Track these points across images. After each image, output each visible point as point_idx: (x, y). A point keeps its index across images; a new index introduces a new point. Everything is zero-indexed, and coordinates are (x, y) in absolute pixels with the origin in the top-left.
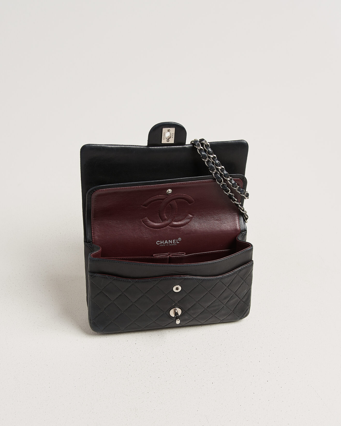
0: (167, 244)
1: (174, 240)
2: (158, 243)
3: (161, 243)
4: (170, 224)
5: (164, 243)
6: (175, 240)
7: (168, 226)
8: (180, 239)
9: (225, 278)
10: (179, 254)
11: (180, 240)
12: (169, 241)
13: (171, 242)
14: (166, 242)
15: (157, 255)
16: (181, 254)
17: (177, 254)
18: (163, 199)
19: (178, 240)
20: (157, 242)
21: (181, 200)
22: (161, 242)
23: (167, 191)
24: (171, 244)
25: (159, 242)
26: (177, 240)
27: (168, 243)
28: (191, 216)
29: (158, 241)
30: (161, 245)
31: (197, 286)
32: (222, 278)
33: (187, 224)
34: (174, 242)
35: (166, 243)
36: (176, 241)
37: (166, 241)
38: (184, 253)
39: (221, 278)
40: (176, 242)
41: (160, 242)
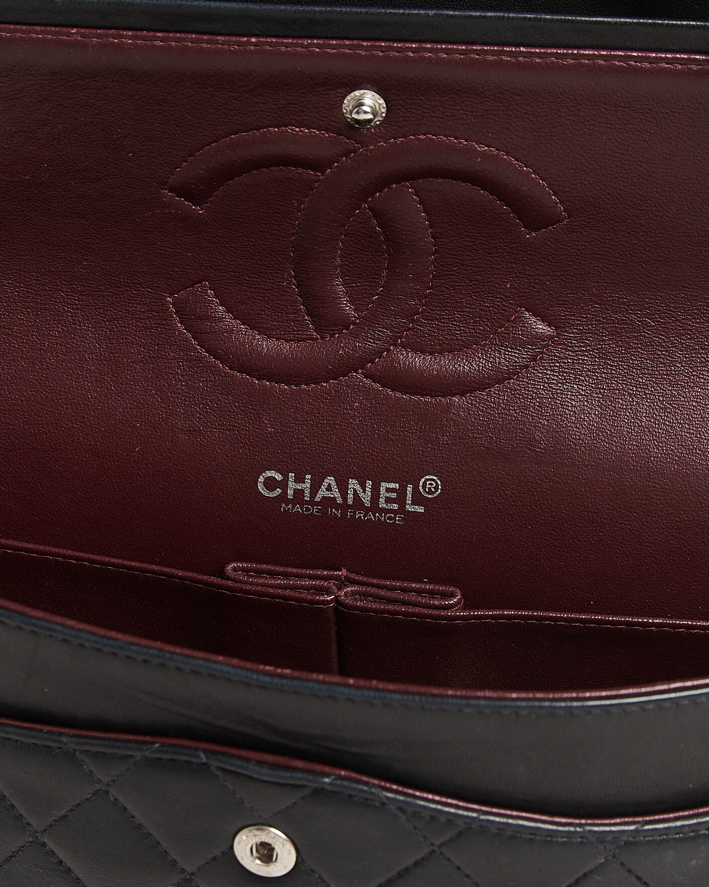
0: (337, 507)
1: (384, 485)
2: (270, 484)
3: (290, 492)
4: (372, 362)
5: (315, 489)
6: (392, 485)
7: (358, 375)
8: (431, 484)
9: (664, 840)
10: (419, 592)
11: (430, 492)
12: (353, 484)
13: (366, 498)
14: (329, 488)
15: (259, 572)
16: (432, 593)
17: (404, 590)
18: (318, 165)
19: (416, 491)
20: (261, 479)
21: (464, 189)
22: (292, 485)
23: (348, 102)
24: (367, 510)
25: (279, 477)
26: (410, 489)
27: (344, 495)
28: (542, 328)
29: (269, 474)
30: (288, 502)
31: (416, 864)
32: (630, 843)
33: (500, 381)
34: (388, 500)
35: (328, 494)
36: (402, 493)
37: (330, 480)
38: (452, 595)
39: (627, 843)
40: (401, 499)
41: (284, 485)
